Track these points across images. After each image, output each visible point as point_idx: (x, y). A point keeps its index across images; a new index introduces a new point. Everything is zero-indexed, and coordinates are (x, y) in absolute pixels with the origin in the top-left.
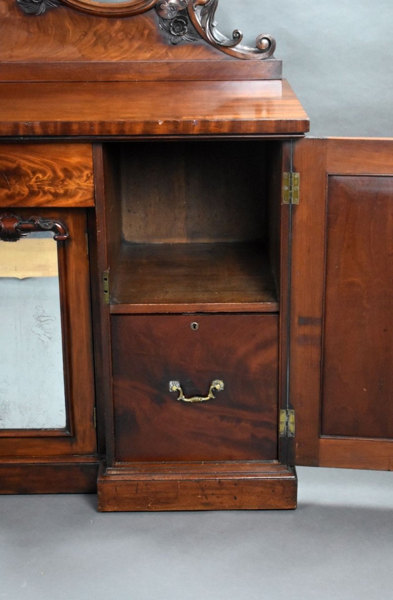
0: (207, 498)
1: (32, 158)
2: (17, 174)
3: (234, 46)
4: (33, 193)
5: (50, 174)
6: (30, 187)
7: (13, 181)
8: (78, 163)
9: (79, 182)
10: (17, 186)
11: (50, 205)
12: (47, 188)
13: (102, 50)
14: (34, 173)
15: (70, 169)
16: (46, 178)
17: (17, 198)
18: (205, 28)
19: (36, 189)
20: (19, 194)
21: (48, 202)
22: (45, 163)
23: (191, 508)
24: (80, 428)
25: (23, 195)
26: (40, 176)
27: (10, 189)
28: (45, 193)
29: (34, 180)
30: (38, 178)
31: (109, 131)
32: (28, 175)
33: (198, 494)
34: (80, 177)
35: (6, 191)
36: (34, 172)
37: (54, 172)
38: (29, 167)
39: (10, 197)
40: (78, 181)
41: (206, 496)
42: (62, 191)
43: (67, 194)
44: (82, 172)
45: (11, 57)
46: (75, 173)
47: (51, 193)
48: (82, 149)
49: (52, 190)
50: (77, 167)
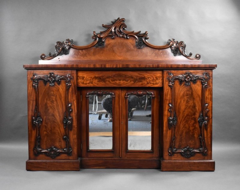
0: (191, 167)
1: (148, 74)
2: (144, 78)
3: (190, 56)
4: (148, 83)
5: (152, 78)
6: (147, 82)
7: (143, 80)
8: (159, 76)
9: (160, 81)
11: (152, 87)
12: (151, 82)
13: (157, 57)
15: (157, 77)
17: (144, 85)
18: (183, 52)
19: (149, 82)
20: (144, 83)
21: (152, 85)
22: (151, 76)
23: (187, 170)
24: (155, 150)
26: (150, 79)
28: (151, 83)
29: (148, 80)
31: (168, 67)
33: (188, 166)
34: (160, 79)
35: (141, 83)
36: (148, 78)
37: (153, 78)
39: (142, 84)
43: (156, 84)
44: (160, 78)
45: (134, 59)
46: (159, 78)
47: (152, 83)
48: (161, 72)
49: (153, 82)
50: (159, 77)
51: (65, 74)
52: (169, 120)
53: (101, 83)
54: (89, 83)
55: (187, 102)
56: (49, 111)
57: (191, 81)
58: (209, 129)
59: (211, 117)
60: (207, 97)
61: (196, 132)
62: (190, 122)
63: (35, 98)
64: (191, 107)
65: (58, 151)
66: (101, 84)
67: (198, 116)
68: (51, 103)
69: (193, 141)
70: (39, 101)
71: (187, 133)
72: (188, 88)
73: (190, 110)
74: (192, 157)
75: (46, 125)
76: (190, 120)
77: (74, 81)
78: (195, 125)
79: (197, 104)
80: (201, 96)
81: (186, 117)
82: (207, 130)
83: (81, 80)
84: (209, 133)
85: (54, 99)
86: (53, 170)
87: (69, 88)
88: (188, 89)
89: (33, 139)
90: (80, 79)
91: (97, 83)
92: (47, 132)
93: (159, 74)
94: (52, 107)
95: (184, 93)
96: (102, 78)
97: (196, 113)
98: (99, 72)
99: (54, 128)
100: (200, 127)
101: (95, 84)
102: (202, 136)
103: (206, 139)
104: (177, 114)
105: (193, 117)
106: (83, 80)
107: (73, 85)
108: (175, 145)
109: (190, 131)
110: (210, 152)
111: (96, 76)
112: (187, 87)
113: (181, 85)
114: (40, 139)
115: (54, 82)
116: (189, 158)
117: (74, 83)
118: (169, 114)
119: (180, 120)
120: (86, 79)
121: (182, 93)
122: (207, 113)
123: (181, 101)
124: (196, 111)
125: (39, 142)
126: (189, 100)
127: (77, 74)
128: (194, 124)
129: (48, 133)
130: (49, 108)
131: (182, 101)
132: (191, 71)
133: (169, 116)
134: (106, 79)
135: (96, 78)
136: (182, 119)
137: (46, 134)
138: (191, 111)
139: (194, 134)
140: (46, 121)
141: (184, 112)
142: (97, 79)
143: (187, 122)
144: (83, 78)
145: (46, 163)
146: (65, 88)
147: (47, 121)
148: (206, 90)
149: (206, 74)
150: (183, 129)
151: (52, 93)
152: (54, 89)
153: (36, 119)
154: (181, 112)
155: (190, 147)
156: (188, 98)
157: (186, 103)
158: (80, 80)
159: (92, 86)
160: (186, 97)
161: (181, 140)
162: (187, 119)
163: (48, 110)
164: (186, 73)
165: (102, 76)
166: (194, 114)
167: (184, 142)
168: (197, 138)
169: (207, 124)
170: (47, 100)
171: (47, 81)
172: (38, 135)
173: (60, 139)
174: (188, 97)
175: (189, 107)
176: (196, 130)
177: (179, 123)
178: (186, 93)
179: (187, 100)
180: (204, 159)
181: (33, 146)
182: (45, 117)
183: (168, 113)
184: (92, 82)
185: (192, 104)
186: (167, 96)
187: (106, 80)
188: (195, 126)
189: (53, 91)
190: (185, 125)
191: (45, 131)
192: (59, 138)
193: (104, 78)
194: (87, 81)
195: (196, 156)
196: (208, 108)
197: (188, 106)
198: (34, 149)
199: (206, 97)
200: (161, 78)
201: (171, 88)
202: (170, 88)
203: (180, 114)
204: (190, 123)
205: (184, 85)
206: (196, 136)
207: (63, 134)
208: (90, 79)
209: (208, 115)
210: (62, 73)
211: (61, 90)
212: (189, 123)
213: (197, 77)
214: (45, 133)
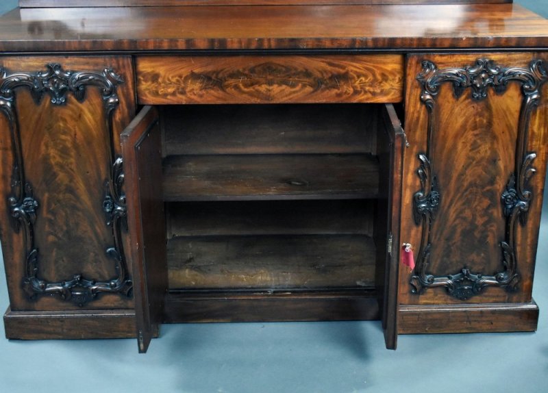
0: (470, 324)
1: (357, 65)
2: (345, 77)
4: (356, 92)
5: (371, 77)
6: (354, 87)
7: (342, 83)
8: (394, 69)
9: (393, 84)
10: (345, 87)
11: (369, 102)
12: (367, 88)
14: (359, 77)
15: (387, 74)
16: (367, 81)
17: (344, 96)
19: (359, 89)
20: (346, 92)
21: (368, 99)
22: (367, 69)
23: (458, 331)
25: (349, 94)
26: (363, 79)
27: (339, 89)
28: (366, 92)
29: (358, 82)
30: (361, 80)
32: (354, 78)
33: (464, 321)
34: (394, 80)
35: (336, 91)
36: (359, 75)
37: (374, 75)
38: (356, 72)
39: (339, 95)
40: (391, 83)
41: (470, 322)
42: (378, 91)
43: (383, 93)
44: (395, 76)
46: (391, 77)
47: (370, 92)
48: (398, 58)
49: (372, 90)
50: (392, 73)
51: (96, 68)
52: (415, 200)
53: (212, 92)
54: (174, 94)
55: (475, 147)
56: (57, 179)
57: (489, 87)
58: (530, 224)
59: (539, 191)
60: (533, 133)
61: (491, 231)
62: (476, 203)
63: (9, 141)
64: (484, 163)
65: (94, 287)
66: (212, 97)
67: (502, 186)
68: (60, 156)
69: (482, 255)
70: (24, 150)
71: (467, 234)
72: (479, 107)
73: (479, 170)
74: (477, 297)
75: (53, 218)
76: (478, 197)
77: (128, 89)
78: (490, 211)
79: (501, 153)
80: (515, 131)
81: (466, 190)
82: (523, 224)
83: (149, 83)
84: (529, 235)
85: (69, 145)
86: (83, 337)
87: (114, 110)
88: (480, 110)
89: (17, 258)
90: (146, 81)
91: (200, 93)
92: (56, 236)
93: (392, 63)
94: (66, 167)
95: (466, 121)
96: (213, 77)
97: (498, 178)
98: (205, 60)
99: (77, 224)
100: (507, 218)
101: (193, 97)
102: (508, 242)
103: (518, 249)
104: (441, 181)
105: (488, 191)
106: (155, 85)
107: (123, 100)
108: (429, 266)
109: (477, 227)
110: (527, 283)
111: (196, 71)
112: (475, 105)
113: (457, 99)
114: (37, 255)
115: (63, 92)
116: (468, 298)
117: (127, 96)
118: (418, 183)
119: (449, 200)
120: (164, 82)
121: (461, 120)
122: (530, 179)
123: (454, 146)
124: (498, 173)
125: (36, 264)
126: (479, 141)
127: (135, 65)
128: (489, 207)
129: (60, 239)
130: (56, 169)
131: (460, 146)
132: (495, 57)
133: (417, 189)
134: (226, 80)
135: (194, 76)
136: (454, 196)
137: (54, 243)
138: (484, 173)
139: (487, 236)
140: (49, 205)
141: (463, 177)
142: (199, 81)
143: (468, 202)
144: (155, 77)
145: (62, 321)
146: (99, 110)
147: (53, 206)
148: (535, 113)
149: (539, 64)
150: (457, 222)
151: (61, 124)
152: (66, 112)
153: (19, 203)
154: (455, 175)
155: (472, 270)
156: (476, 135)
157: (471, 150)
158: (144, 86)
159: (184, 103)
160: (472, 132)
161: (448, 253)
162: (470, 196)
163: (55, 175)
164: (477, 63)
165: (214, 72)
166: (492, 182)
167: (455, 258)
168: (495, 246)
169: (526, 209)
170: (47, 146)
171: (42, 91)
172: (29, 248)
173: (96, 255)
174: (476, 132)
175: (477, 163)
176: (492, 226)
177: (446, 208)
178: (470, 121)
179: (475, 142)
180: (509, 301)
181: (18, 276)
182: (47, 195)
183: (414, 180)
184: (183, 88)
185: (489, 152)
186: (415, 132)
187: (226, 83)
188: (492, 213)
189: (65, 120)
190: (462, 211)
191: (52, 234)
192: (94, 252)
193: (220, 76)
194: (167, 86)
195: (486, 294)
196: (533, 165)
197: (474, 159)
198: (23, 286)
199: (530, 133)
200: (398, 77)
201: (429, 110)
202: (424, 106)
203: (449, 182)
204: (478, 208)
205: (467, 98)
206: (491, 240)
207: (105, 240)
208: (178, 81)
209: (532, 183)
210: (87, 63)
211: (88, 117)
212: (474, 206)
213: (510, 73)
214: (51, 238)
